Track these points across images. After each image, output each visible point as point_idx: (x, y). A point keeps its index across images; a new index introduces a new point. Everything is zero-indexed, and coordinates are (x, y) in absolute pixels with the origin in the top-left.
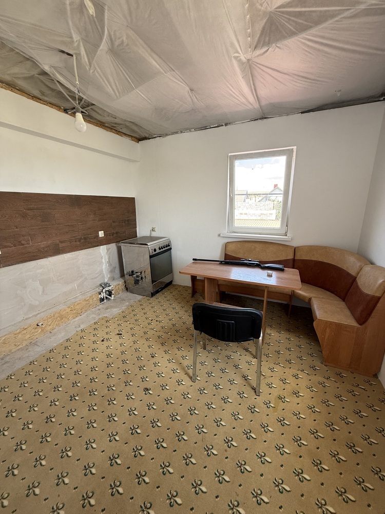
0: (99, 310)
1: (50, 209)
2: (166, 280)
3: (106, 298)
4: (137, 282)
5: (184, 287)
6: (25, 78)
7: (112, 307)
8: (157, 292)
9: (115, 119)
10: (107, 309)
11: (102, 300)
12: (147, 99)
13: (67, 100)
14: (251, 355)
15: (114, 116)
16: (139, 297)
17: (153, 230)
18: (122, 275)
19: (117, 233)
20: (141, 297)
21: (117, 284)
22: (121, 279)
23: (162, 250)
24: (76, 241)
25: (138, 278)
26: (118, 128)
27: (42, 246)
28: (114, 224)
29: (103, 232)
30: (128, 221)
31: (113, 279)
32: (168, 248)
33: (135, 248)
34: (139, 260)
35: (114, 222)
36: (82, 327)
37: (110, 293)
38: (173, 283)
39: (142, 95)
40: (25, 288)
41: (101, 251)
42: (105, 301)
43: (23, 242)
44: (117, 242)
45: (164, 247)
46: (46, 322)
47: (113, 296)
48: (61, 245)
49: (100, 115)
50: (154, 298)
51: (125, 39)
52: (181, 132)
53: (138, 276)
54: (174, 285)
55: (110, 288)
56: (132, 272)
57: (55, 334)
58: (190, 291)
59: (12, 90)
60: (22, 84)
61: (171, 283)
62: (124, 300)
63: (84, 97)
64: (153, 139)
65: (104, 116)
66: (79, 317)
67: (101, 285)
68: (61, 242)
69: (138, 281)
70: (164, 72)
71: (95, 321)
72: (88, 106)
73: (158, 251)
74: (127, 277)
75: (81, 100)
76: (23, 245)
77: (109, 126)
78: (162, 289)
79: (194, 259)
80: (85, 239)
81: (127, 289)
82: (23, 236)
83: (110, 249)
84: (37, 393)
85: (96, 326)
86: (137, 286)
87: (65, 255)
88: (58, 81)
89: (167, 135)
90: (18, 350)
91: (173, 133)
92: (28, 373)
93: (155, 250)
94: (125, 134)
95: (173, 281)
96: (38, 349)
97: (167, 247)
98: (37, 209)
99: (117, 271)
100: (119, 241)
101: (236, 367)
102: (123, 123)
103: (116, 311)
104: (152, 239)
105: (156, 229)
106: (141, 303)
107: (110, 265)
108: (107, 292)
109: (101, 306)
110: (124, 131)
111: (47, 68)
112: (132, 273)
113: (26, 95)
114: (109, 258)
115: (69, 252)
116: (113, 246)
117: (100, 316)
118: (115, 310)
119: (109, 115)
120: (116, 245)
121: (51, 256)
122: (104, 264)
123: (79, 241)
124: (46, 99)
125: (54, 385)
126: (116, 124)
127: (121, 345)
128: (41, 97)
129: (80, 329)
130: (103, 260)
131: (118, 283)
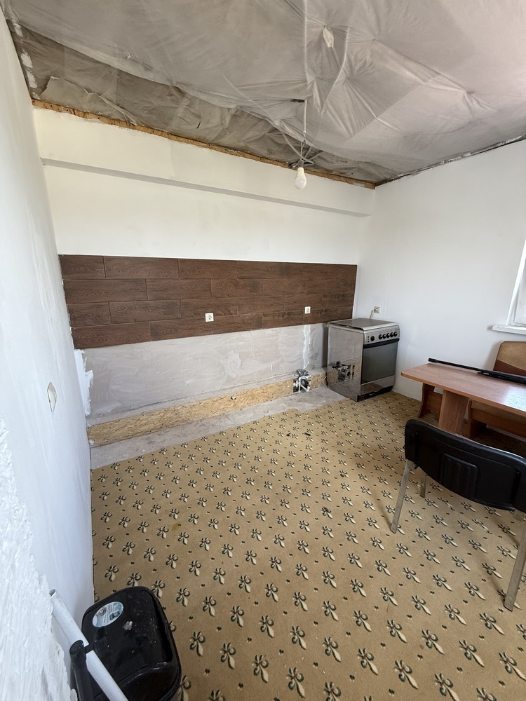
0: (291, 400)
1: (260, 278)
2: (384, 383)
3: (301, 388)
4: (341, 378)
5: (410, 400)
6: (257, 141)
7: (305, 401)
8: (367, 397)
9: (345, 164)
10: (299, 401)
11: (296, 389)
12: (391, 126)
13: (294, 152)
14: (511, 541)
15: (344, 160)
16: (341, 398)
17: (376, 310)
18: (325, 366)
19: (326, 311)
20: (344, 398)
21: (316, 375)
22: (322, 370)
23: (383, 340)
24: (279, 316)
25: (343, 373)
26: (349, 174)
27: (247, 318)
28: (324, 299)
29: (309, 308)
30: (343, 296)
31: (313, 368)
32: (394, 338)
33: (346, 333)
34: (349, 349)
35: (324, 296)
36: (270, 413)
37: (306, 385)
38: (393, 390)
39: (386, 123)
40: (227, 358)
41: (304, 331)
42: (299, 391)
43: (231, 312)
44: (324, 322)
45: (388, 337)
46: (239, 397)
47: (308, 387)
48: (264, 319)
49: (327, 162)
50: (361, 403)
51: (368, 58)
52: (445, 162)
53: (344, 371)
54: (395, 394)
55: (307, 377)
56: (338, 363)
57: (244, 413)
58: (418, 408)
59: (244, 156)
60: (254, 147)
61: (389, 389)
62: (321, 396)
63: (312, 145)
64: (397, 180)
65: (332, 163)
66: (269, 402)
67: (297, 372)
68: (265, 315)
69: (344, 376)
70: (422, 82)
71: (284, 411)
72: (315, 154)
73: (377, 340)
74: (330, 368)
75: (308, 149)
76: (231, 314)
77: (337, 173)
78: (375, 394)
79: (430, 360)
80: (289, 314)
81: (327, 384)
82: (233, 305)
83: (315, 329)
84: (221, 462)
85: (284, 417)
86: (341, 383)
87: (266, 330)
88: (286, 135)
89: (420, 170)
90: (213, 417)
91: (430, 166)
92: (217, 441)
93: (373, 339)
94: (357, 180)
95: (395, 387)
96: (229, 422)
97: (392, 336)
98: (248, 278)
99: (320, 358)
100: (327, 322)
101: (475, 546)
102: (356, 166)
103: (308, 407)
104: (372, 322)
105: (380, 311)
106: (341, 405)
107: (312, 349)
108: (303, 382)
109: (294, 396)
110: (356, 176)
111: (277, 124)
112: (338, 365)
113: (255, 157)
114: (312, 341)
115: (270, 327)
116: (319, 327)
117: (291, 408)
118: (308, 404)
119: (339, 159)
120: (323, 325)
121: (254, 329)
122: (305, 348)
123: (283, 316)
124: (273, 157)
125: (235, 461)
126: (345, 169)
127: (307, 447)
128: (268, 156)
129: (268, 414)
130: (305, 343)
131: (318, 373)
